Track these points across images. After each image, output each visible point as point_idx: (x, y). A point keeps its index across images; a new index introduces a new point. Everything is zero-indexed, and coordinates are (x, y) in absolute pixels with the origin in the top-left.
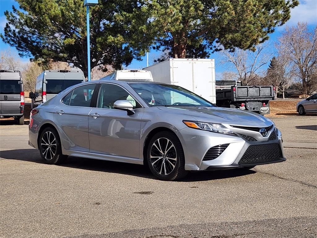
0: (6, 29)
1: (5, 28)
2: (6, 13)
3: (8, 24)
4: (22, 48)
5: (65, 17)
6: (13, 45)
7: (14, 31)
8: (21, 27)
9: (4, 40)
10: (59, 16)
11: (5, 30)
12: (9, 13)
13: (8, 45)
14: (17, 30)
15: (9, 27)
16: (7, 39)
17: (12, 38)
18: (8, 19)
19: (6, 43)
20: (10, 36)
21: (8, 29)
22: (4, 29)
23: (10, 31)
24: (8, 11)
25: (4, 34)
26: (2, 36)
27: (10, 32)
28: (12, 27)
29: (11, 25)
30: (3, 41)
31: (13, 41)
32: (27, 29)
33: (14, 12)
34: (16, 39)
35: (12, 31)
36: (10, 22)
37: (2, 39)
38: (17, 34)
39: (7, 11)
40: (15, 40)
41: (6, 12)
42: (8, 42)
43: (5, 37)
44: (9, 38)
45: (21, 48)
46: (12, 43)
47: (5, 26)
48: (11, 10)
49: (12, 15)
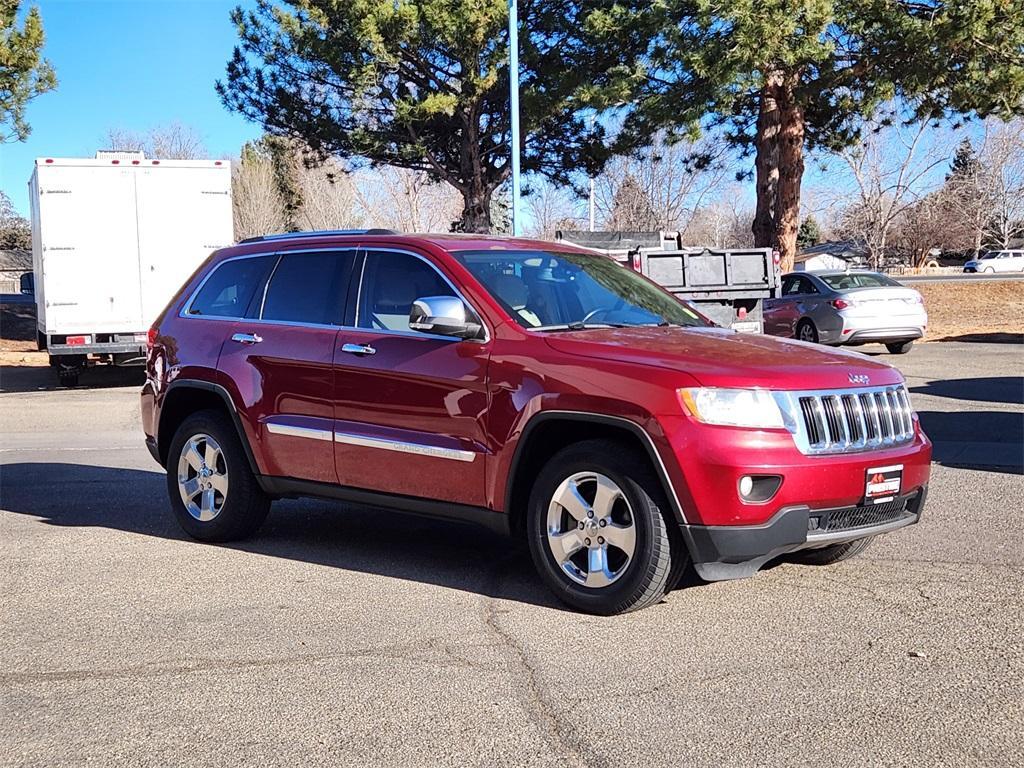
0: (231, 67)
1: (230, 64)
2: (238, 17)
3: (242, 50)
4: (279, 124)
5: (429, 25)
6: (254, 116)
7: (259, 72)
8: (281, 60)
9: (226, 101)
10: (410, 21)
11: (229, 70)
12: (246, 16)
13: (239, 116)
14: (267, 70)
15: (243, 59)
16: (235, 96)
17: (253, 96)
18: (244, 36)
19: (232, 109)
20: (244, 88)
21: (240, 67)
22: (228, 67)
23: (246, 72)
24: (242, 9)
25: (225, 82)
26: (220, 88)
27: (246, 75)
28: (254, 61)
29: (248, 55)
31: (255, 103)
32: (302, 67)
33: (261, 13)
35: (253, 72)
36: (248, 43)
37: (219, 99)
38: (267, 82)
39: (238, 10)
40: (262, 100)
41: (236, 12)
42: (241, 108)
43: (229, 92)
44: (241, 95)
45: (277, 125)
46: (251, 109)
47: (231, 58)
48: (250, 6)
49: (255, 23)
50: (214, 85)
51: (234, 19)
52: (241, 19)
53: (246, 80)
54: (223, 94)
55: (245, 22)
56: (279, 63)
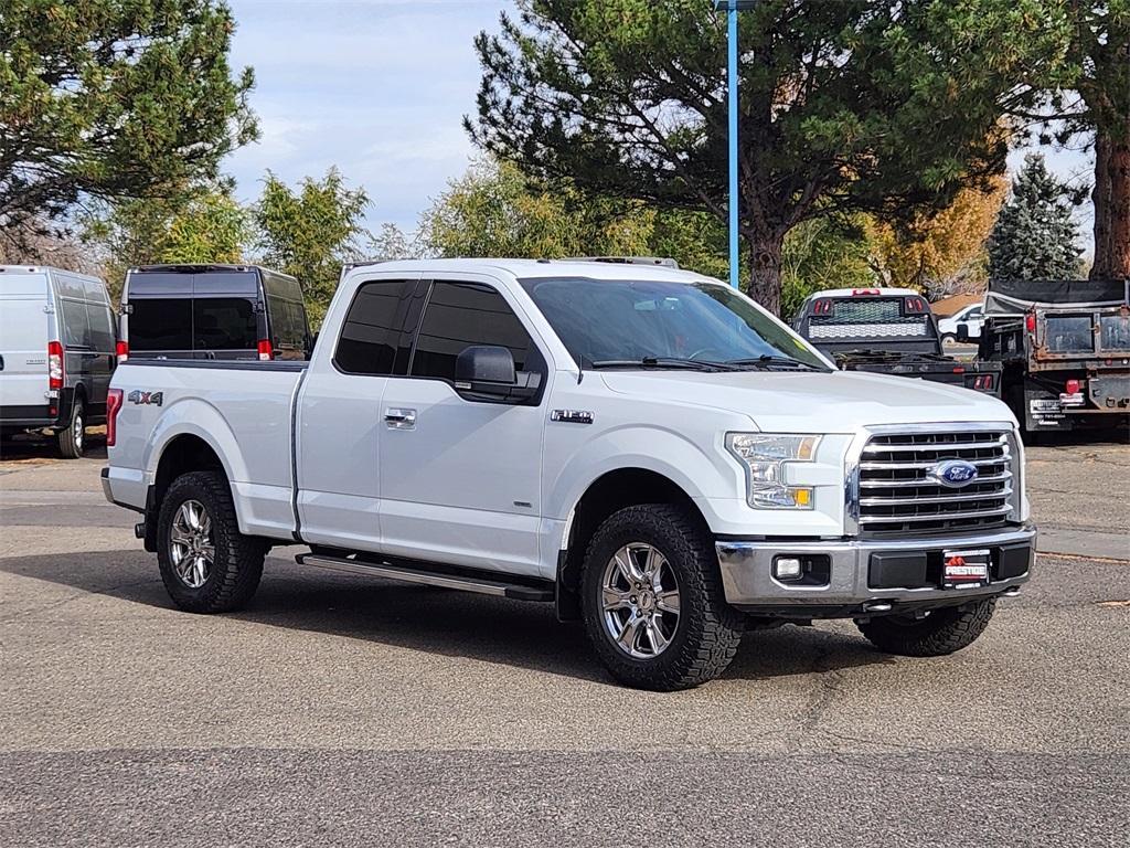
0: (481, 99)
1: (479, 96)
2: (481, 43)
3: (489, 79)
6: (505, 154)
8: (530, 90)
11: (479, 103)
12: (490, 39)
13: (488, 155)
14: (518, 102)
15: (493, 90)
16: (486, 133)
17: (503, 131)
18: (487, 60)
19: (480, 147)
20: (494, 123)
21: (489, 98)
22: (477, 99)
23: (495, 103)
24: (486, 34)
25: (475, 118)
26: (468, 125)
27: (496, 108)
28: (502, 92)
29: (496, 84)
30: (473, 141)
31: (506, 139)
32: (547, 94)
33: (507, 37)
34: (514, 133)
35: (504, 103)
36: (494, 72)
37: (467, 135)
39: (483, 35)
40: (512, 137)
41: (480, 38)
42: (489, 145)
43: (478, 127)
44: (492, 131)
46: (502, 147)
47: (480, 89)
48: (495, 31)
49: (499, 50)
50: (462, 121)
51: (478, 45)
52: (485, 46)
53: (496, 114)
54: (471, 130)
55: (488, 49)
56: (525, 94)
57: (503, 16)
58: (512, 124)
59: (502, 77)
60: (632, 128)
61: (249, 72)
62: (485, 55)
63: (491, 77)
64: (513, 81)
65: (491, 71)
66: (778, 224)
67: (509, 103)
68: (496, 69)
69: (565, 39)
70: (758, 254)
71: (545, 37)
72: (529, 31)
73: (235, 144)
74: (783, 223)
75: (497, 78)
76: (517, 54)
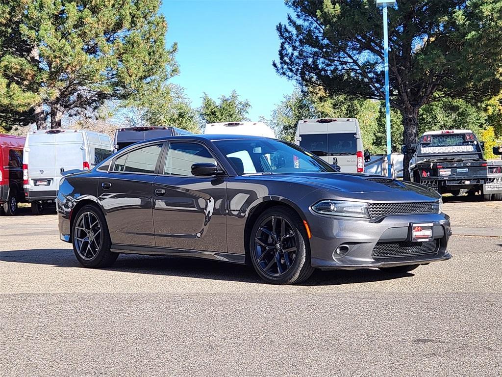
1: (279, 51)
2: (279, 28)
6: (292, 77)
11: (280, 55)
12: (283, 26)
13: (284, 78)
14: (296, 53)
15: (285, 49)
16: (283, 68)
17: (290, 67)
18: (281, 36)
19: (281, 75)
20: (286, 63)
21: (284, 52)
22: (279, 53)
23: (287, 55)
25: (278, 61)
26: (275, 65)
29: (286, 45)
30: (277, 72)
32: (308, 49)
33: (290, 25)
34: (294, 67)
35: (290, 54)
37: (274, 69)
39: (280, 24)
41: (279, 26)
42: (284, 73)
43: (279, 65)
44: (285, 67)
46: (290, 74)
47: (280, 48)
48: (285, 22)
49: (287, 31)
50: (272, 63)
51: (278, 30)
52: (281, 29)
53: (287, 59)
54: (276, 67)
55: (282, 30)
56: (299, 50)
57: (289, 15)
58: (294, 64)
59: (289, 43)
60: (346, 63)
61: (175, 44)
62: (281, 33)
63: (284, 43)
64: (294, 44)
65: (284, 40)
66: (416, 105)
67: (292, 54)
68: (286, 39)
69: (315, 24)
70: (406, 119)
71: (306, 24)
72: (299, 22)
73: (169, 76)
74: (418, 104)
75: (287, 43)
76: (294, 32)
